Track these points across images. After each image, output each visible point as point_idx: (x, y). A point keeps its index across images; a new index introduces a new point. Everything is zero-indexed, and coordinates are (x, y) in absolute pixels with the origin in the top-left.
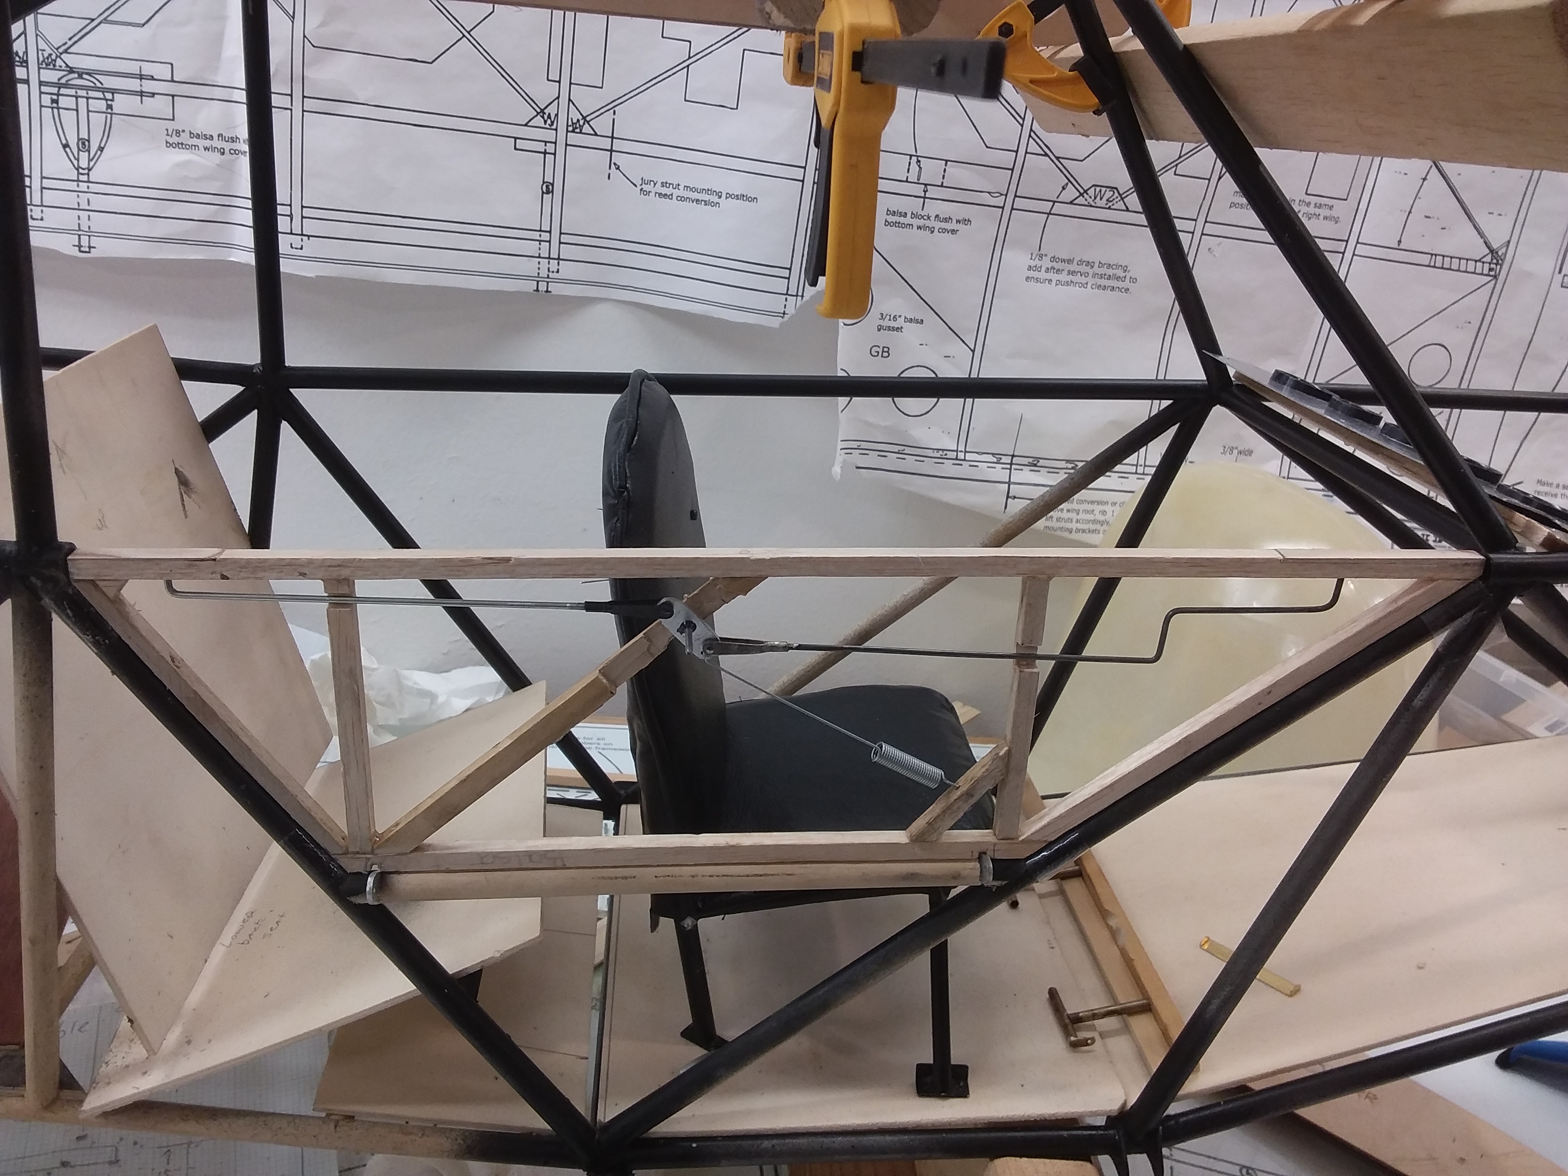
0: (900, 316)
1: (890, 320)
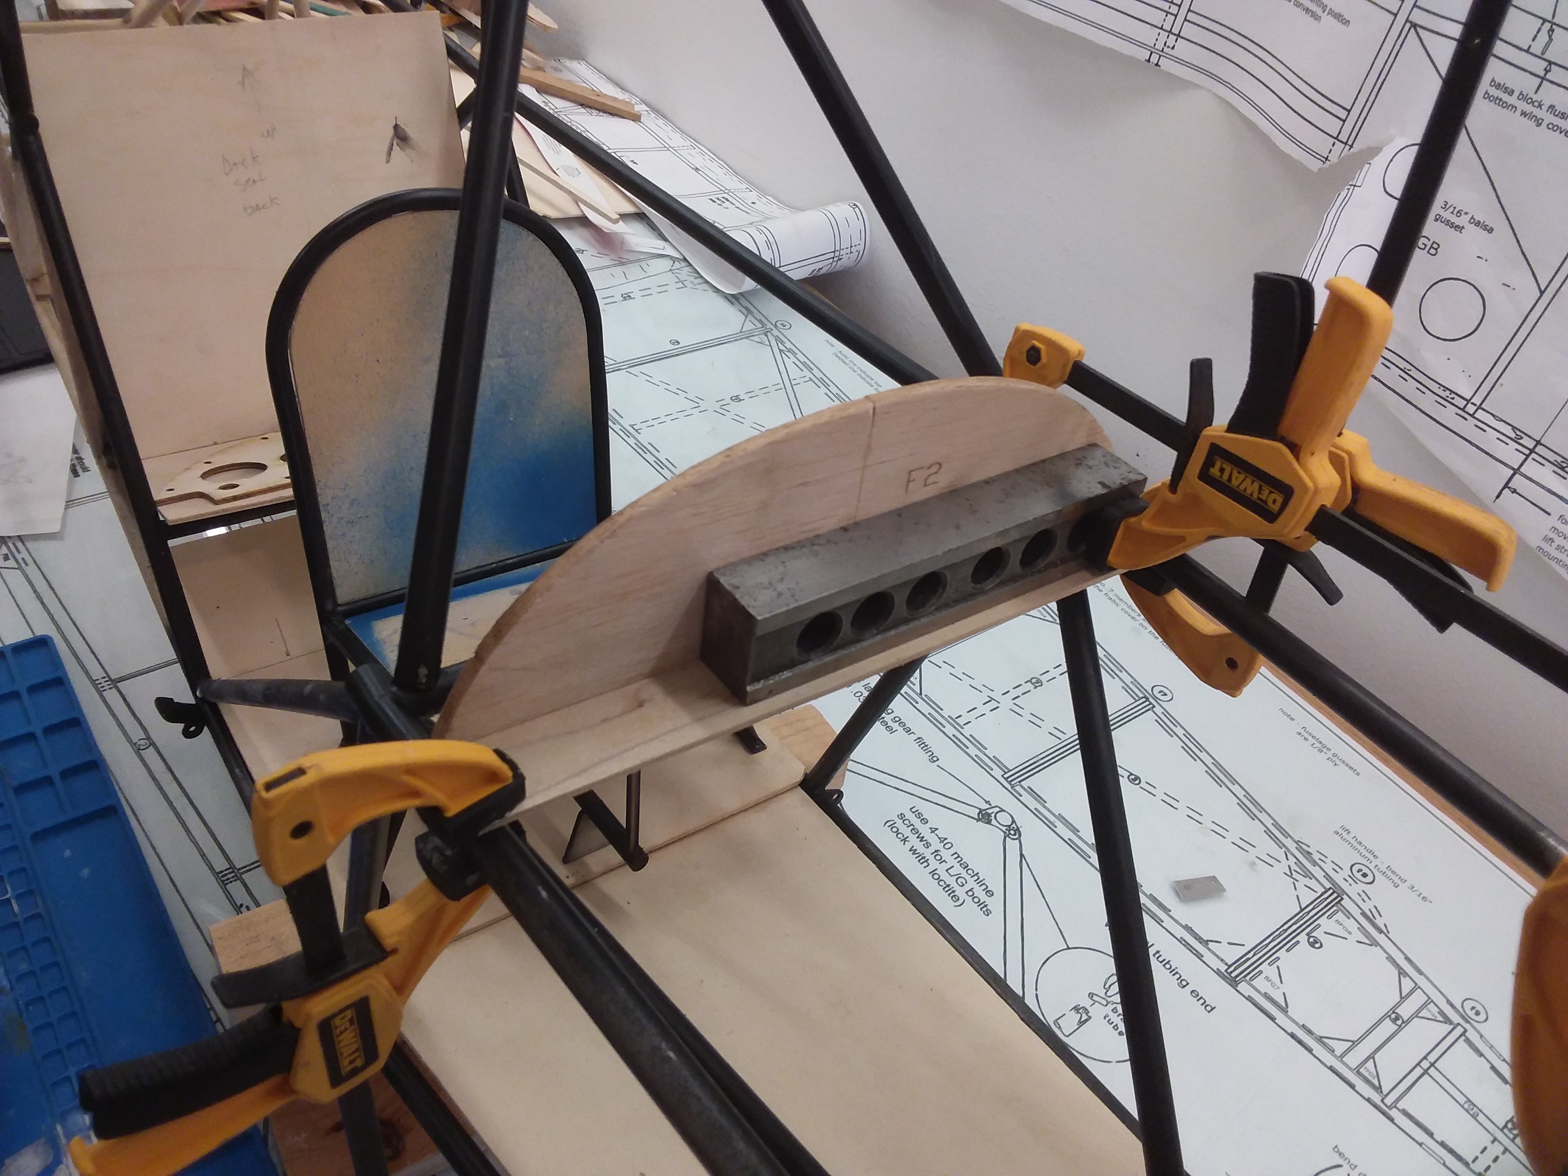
0: (1466, 213)
1: (1452, 213)
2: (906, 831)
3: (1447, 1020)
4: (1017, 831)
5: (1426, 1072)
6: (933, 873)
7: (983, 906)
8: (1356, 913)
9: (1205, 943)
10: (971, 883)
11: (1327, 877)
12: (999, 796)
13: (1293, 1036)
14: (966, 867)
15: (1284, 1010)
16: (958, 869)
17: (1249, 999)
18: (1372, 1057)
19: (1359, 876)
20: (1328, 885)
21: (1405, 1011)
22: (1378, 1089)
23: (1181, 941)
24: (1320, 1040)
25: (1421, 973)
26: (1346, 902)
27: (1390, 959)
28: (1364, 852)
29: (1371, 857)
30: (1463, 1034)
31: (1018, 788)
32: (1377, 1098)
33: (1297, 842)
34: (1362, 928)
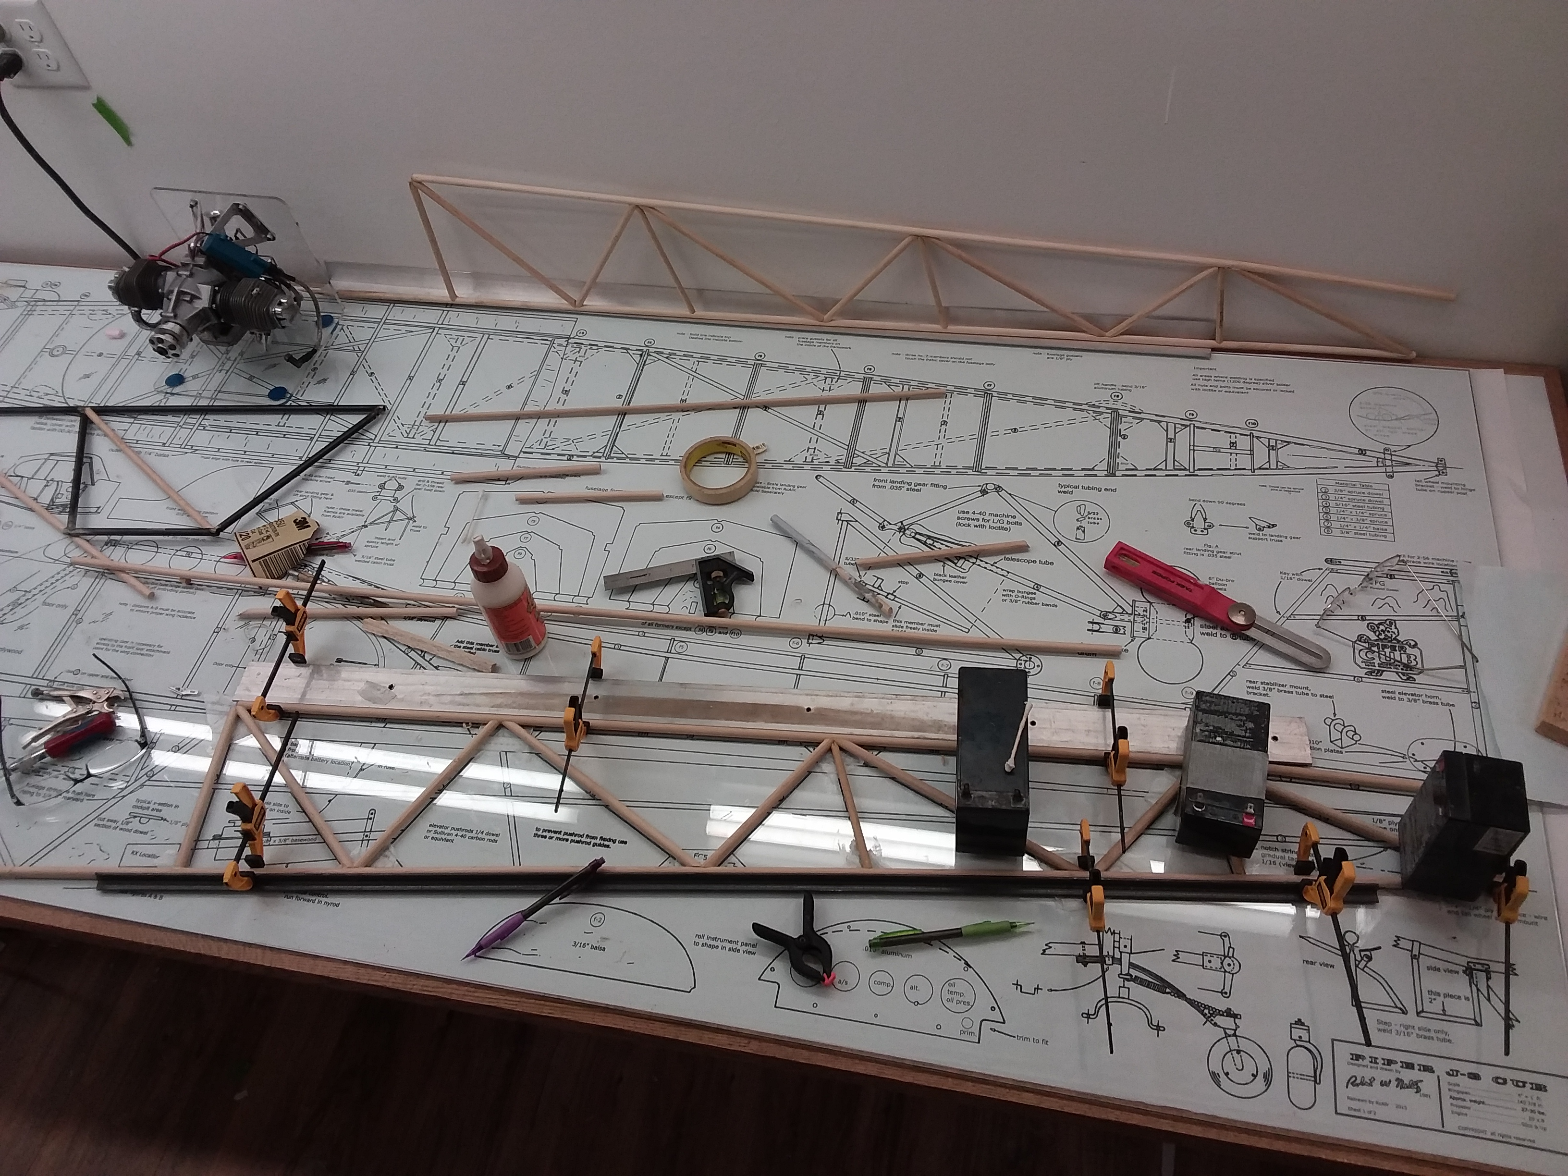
2: (966, 522)
3: (1186, 426)
4: (999, 487)
5: (1194, 450)
6: (990, 527)
7: (1016, 523)
8: (1127, 413)
9: (1093, 469)
10: (1006, 519)
11: (1107, 408)
12: (981, 480)
13: (1146, 476)
14: (997, 515)
15: (1136, 470)
16: (996, 519)
17: (1123, 475)
18: (1174, 460)
19: (1116, 398)
20: (1110, 411)
21: (1171, 435)
22: (1185, 469)
23: (1085, 475)
24: (1155, 469)
25: (1164, 416)
26: (1121, 412)
27: (1151, 420)
28: (1110, 387)
29: (1113, 387)
30: (1194, 426)
31: (983, 471)
32: (1188, 473)
33: (1086, 404)
34: (1134, 418)
